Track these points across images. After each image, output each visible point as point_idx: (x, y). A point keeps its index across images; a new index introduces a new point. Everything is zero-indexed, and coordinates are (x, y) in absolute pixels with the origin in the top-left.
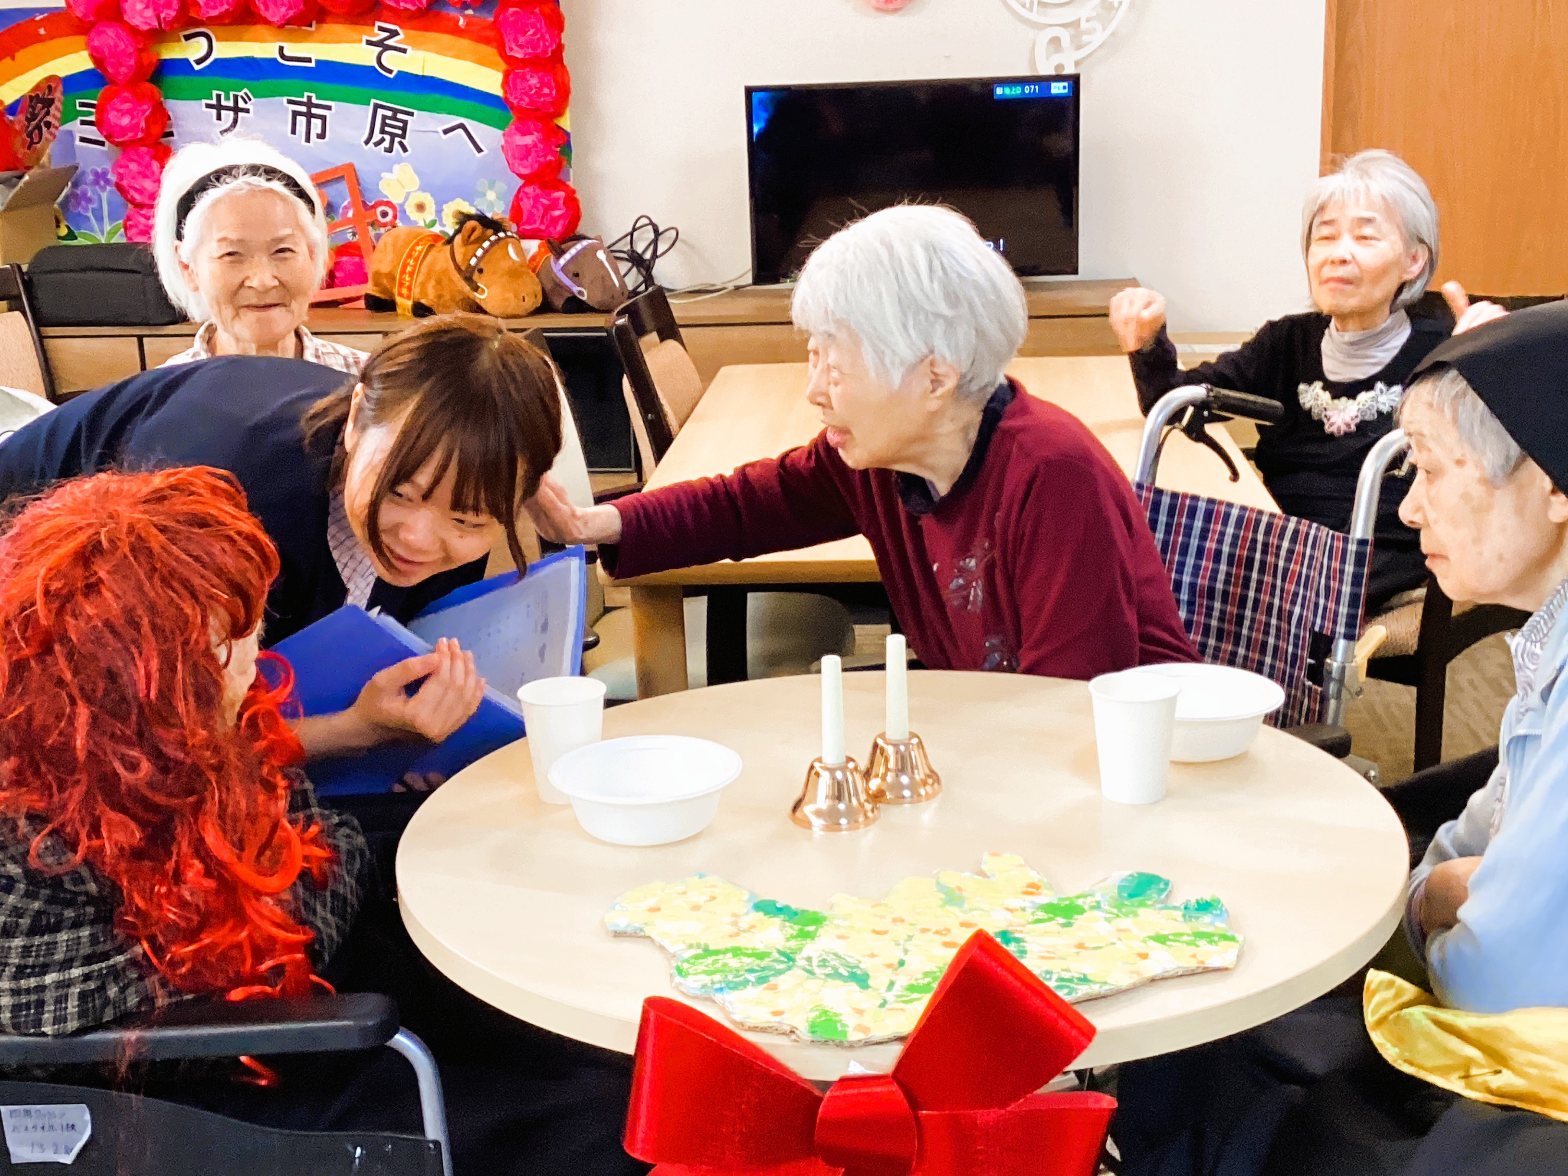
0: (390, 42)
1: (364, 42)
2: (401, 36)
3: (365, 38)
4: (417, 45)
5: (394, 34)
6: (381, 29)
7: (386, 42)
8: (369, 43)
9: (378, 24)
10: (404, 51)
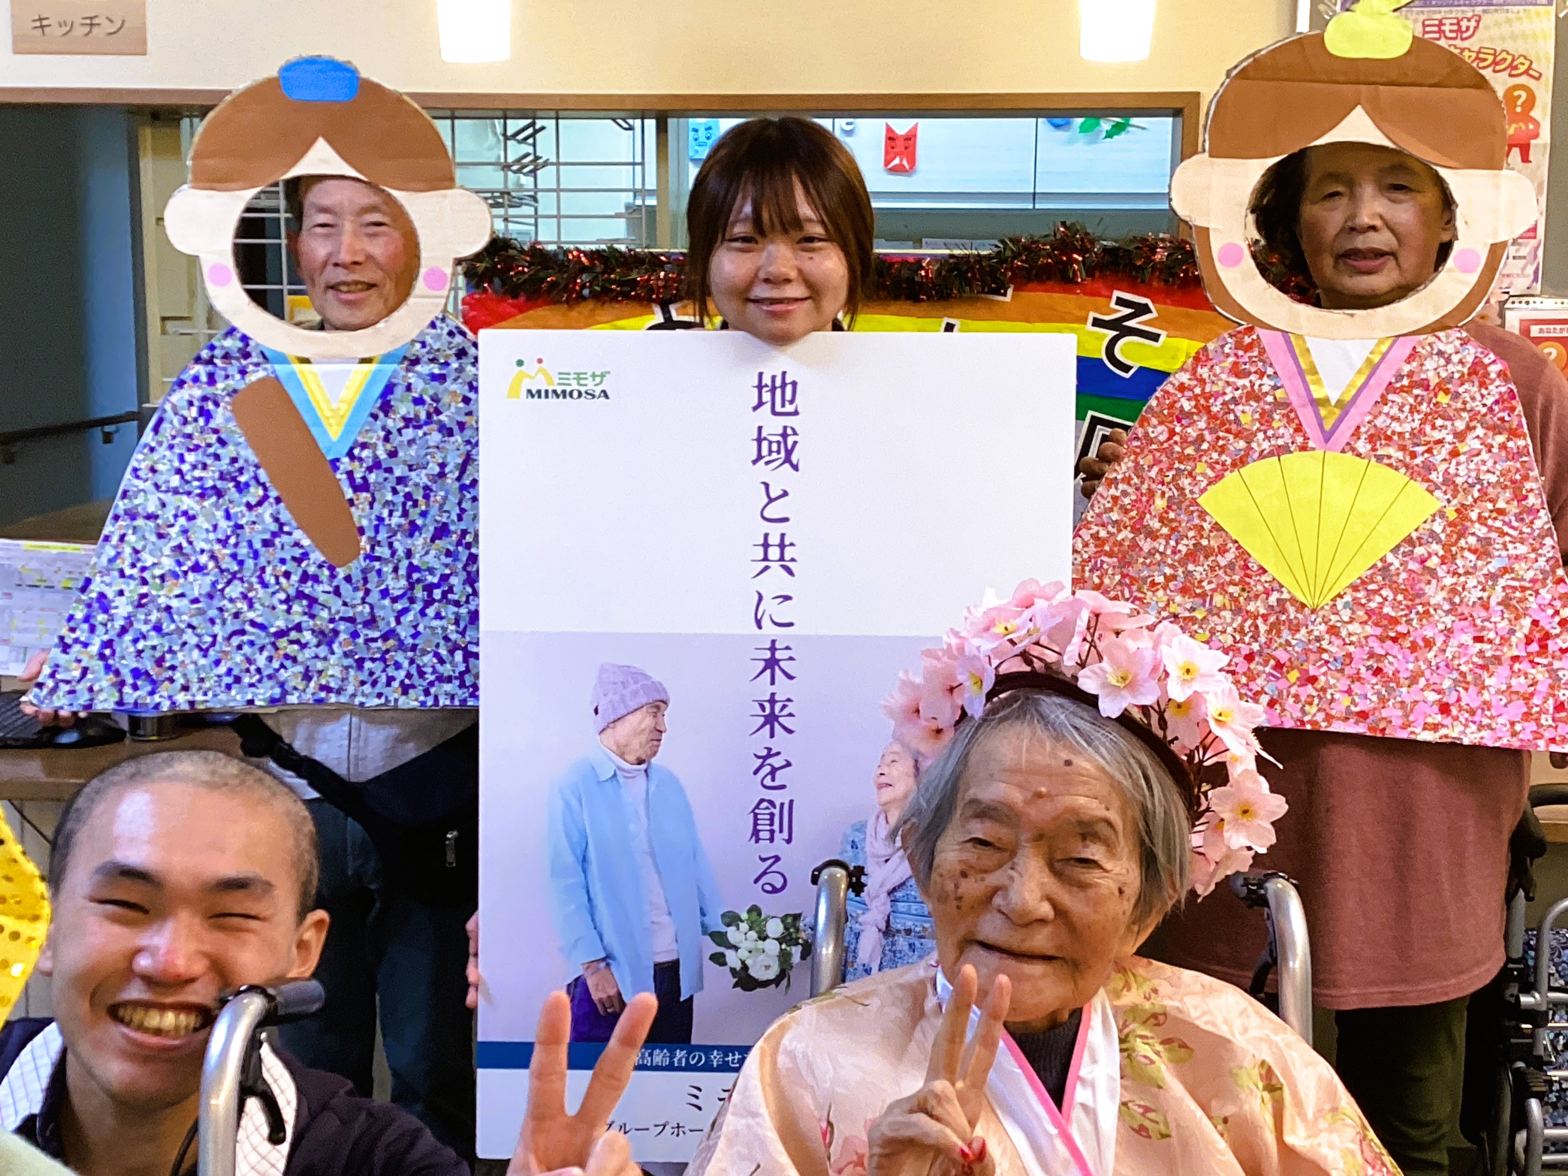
0: (1131, 323)
1: (1090, 321)
2: (1154, 314)
3: (1092, 315)
4: (1178, 329)
5: (1142, 310)
6: (1121, 302)
7: (1126, 324)
8: (1097, 323)
9: (1117, 294)
10: (1155, 337)
